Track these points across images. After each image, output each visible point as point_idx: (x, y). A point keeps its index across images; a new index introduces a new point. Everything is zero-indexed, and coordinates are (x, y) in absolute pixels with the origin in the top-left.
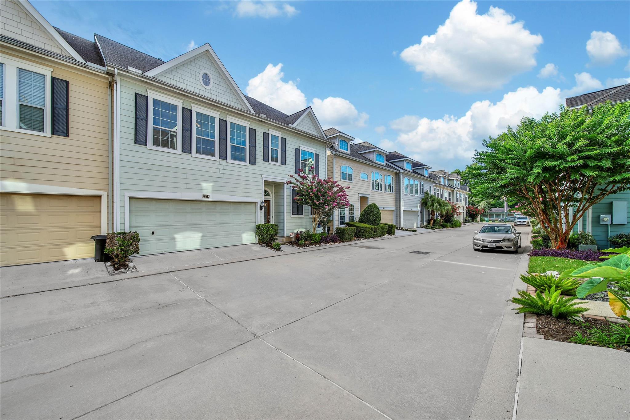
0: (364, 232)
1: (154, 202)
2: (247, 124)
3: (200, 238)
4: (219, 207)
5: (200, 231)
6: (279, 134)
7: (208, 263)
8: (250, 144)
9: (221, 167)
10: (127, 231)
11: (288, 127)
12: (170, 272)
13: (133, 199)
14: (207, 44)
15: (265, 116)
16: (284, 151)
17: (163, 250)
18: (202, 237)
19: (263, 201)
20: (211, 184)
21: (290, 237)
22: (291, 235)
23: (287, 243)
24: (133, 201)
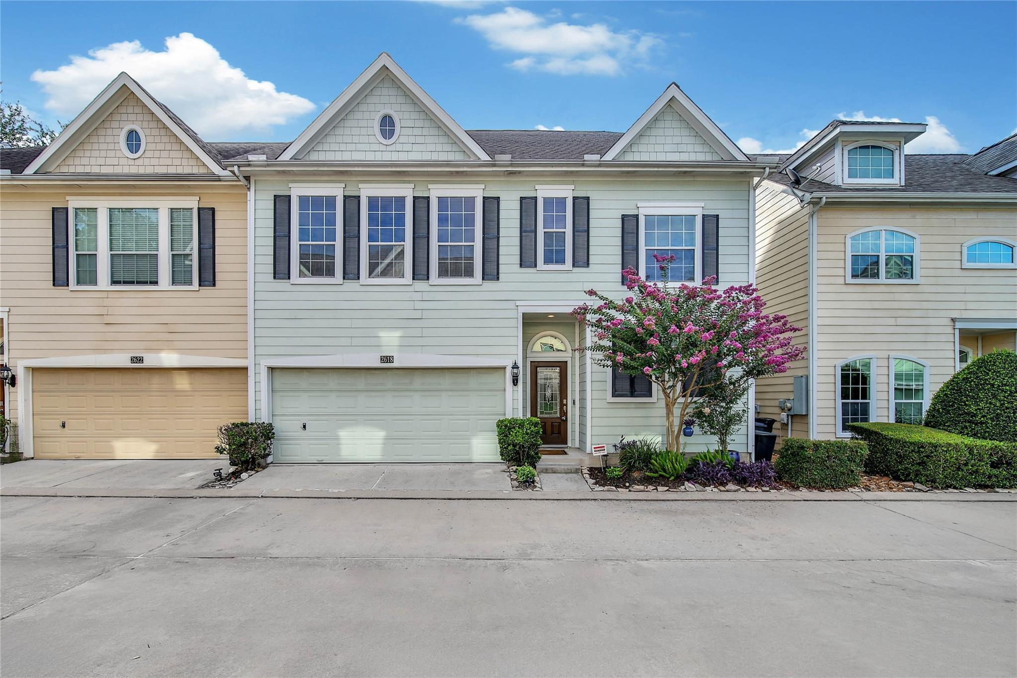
0: (922, 463)
1: (305, 374)
2: (476, 191)
3: (381, 441)
4: (418, 381)
5: (382, 427)
6: (565, 191)
7: (336, 491)
8: (484, 234)
9: (418, 296)
10: (251, 420)
11: (583, 165)
12: (262, 497)
13: (278, 370)
14: (381, 54)
15: (508, 157)
16: (582, 230)
17: (320, 458)
18: (387, 439)
19: (515, 363)
20: (398, 333)
21: (594, 455)
22: (598, 449)
23: (585, 471)
24: (277, 374)
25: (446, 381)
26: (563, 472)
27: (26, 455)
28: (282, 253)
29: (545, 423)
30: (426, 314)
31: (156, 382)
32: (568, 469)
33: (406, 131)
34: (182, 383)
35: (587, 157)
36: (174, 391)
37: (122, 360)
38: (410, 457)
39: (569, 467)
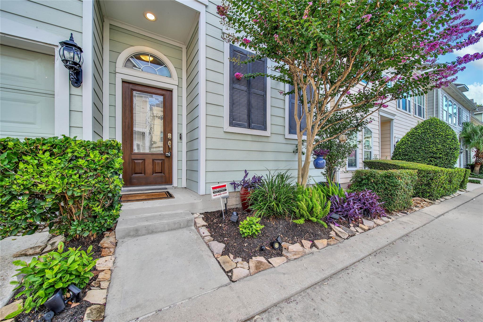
22: (218, 190)
23: (201, 222)
26: (167, 228)
29: (144, 160)
32: (175, 224)
39: (177, 219)
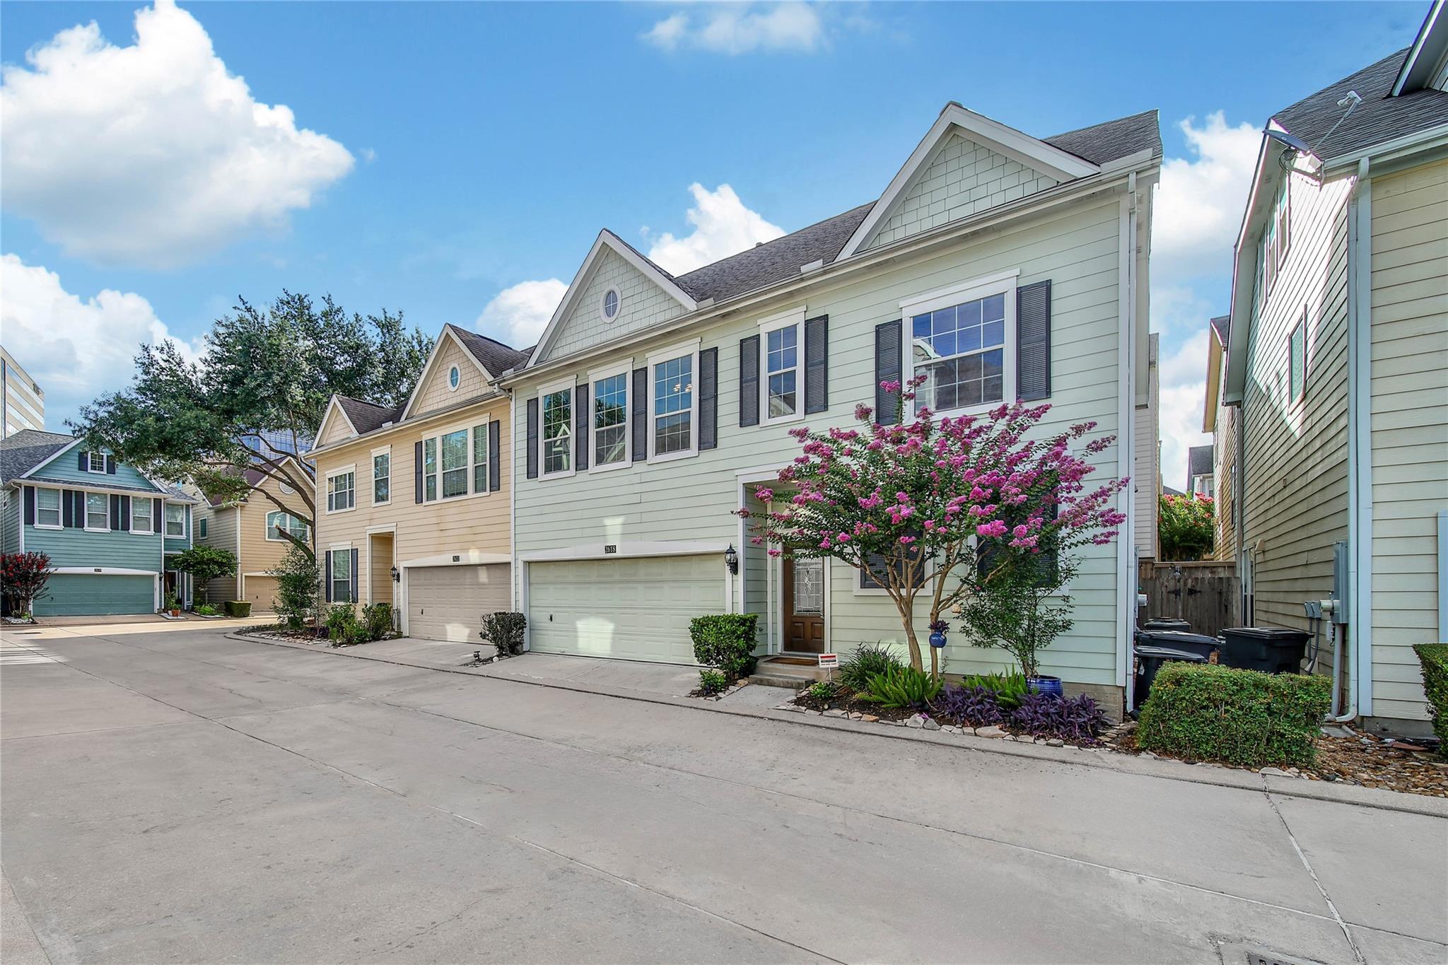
1: (552, 567)
2: (691, 348)
3: (610, 636)
4: (643, 570)
5: (612, 620)
6: (794, 317)
8: (700, 396)
9: (635, 479)
11: (802, 280)
13: (534, 563)
16: (818, 363)
17: (562, 650)
18: (616, 633)
19: (731, 547)
20: (620, 520)
21: (821, 666)
22: (826, 659)
24: (533, 566)
25: (668, 570)
26: (782, 685)
27: (404, 634)
28: (533, 453)
29: (804, 623)
30: (645, 497)
31: (468, 576)
32: (788, 683)
33: (629, 301)
34: (483, 576)
35: (804, 269)
36: (478, 584)
37: (447, 560)
38: (634, 654)
39: (790, 680)
